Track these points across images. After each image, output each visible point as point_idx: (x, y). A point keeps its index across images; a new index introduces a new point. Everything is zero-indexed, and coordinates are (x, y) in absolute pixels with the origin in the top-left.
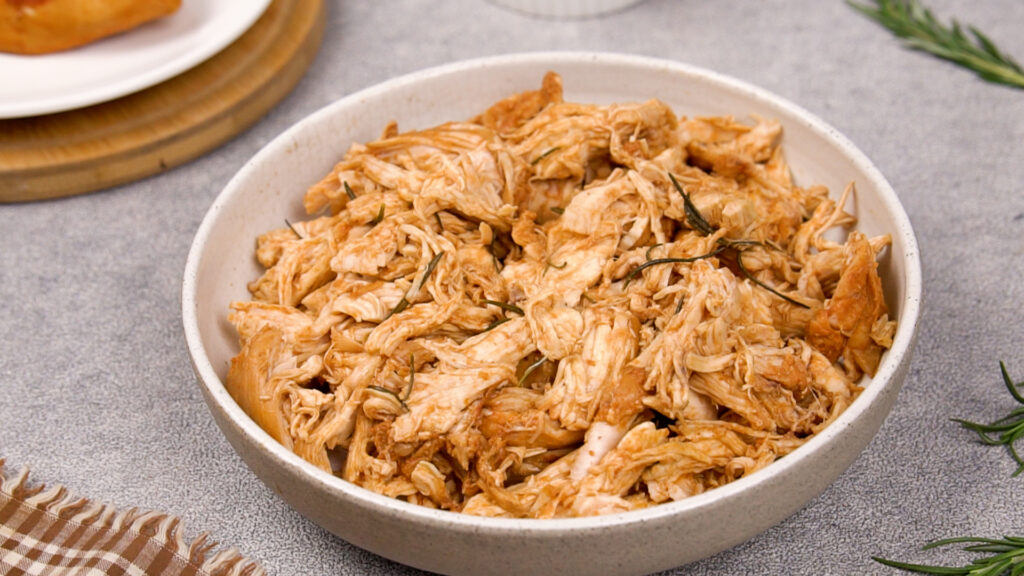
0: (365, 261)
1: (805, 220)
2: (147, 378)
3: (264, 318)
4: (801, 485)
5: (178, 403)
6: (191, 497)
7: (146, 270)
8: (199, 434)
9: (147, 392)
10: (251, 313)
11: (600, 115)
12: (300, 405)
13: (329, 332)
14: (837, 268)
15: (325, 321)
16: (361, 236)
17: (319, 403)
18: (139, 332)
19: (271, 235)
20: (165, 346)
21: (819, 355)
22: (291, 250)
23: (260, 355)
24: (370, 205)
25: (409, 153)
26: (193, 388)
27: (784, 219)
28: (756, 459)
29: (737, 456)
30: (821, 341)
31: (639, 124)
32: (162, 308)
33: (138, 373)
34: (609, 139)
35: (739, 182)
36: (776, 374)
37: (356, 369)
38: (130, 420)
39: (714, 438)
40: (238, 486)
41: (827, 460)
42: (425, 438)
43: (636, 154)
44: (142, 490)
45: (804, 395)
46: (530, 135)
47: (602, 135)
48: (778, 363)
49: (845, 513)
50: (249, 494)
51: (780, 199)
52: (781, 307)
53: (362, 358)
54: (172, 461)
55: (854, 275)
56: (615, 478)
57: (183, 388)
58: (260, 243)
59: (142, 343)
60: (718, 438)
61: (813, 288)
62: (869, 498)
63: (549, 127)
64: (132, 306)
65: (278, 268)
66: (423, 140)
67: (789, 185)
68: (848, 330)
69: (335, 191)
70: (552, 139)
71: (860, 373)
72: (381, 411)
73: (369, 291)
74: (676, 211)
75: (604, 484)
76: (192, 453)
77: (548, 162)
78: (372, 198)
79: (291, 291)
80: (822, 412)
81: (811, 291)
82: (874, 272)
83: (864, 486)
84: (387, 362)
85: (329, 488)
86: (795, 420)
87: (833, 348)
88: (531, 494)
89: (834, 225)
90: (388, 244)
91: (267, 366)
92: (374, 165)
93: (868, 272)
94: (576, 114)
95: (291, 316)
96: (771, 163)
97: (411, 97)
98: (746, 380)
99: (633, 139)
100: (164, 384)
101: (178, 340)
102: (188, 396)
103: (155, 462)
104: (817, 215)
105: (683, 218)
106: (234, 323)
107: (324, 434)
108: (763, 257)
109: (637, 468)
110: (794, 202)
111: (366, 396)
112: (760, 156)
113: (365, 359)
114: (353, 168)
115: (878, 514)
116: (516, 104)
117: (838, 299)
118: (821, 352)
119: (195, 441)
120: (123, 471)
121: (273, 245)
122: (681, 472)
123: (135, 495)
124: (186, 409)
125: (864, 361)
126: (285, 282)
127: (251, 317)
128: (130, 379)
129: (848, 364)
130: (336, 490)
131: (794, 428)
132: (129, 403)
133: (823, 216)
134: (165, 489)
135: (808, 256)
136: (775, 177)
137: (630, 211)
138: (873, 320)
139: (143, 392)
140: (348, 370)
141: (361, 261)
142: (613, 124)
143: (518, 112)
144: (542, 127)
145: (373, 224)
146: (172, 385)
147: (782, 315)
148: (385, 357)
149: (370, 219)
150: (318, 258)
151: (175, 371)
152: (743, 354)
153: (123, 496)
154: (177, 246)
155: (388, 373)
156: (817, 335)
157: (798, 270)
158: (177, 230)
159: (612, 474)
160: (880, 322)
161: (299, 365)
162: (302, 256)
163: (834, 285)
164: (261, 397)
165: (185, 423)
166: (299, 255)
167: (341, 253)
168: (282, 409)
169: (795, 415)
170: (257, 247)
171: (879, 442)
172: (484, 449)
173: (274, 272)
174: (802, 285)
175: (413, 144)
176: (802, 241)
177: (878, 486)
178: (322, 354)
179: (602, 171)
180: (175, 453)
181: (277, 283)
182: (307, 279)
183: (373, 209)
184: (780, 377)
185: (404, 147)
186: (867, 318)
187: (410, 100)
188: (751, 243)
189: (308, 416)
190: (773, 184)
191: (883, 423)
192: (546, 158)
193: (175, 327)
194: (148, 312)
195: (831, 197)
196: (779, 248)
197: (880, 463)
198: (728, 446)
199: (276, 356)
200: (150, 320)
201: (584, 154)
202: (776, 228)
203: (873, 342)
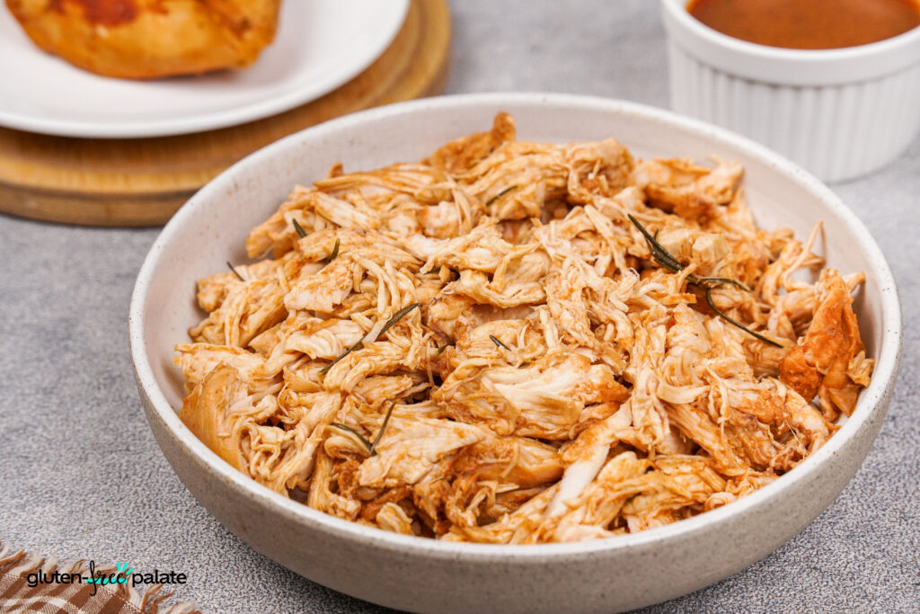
0: (320, 298)
1: (771, 262)
2: (79, 431)
3: (212, 359)
4: (787, 515)
5: (114, 455)
6: (135, 548)
7: (69, 323)
8: (139, 486)
9: (79, 444)
10: (197, 355)
11: (559, 154)
12: (260, 442)
13: (282, 373)
14: (808, 307)
15: (277, 360)
16: (315, 273)
17: (280, 440)
18: (65, 384)
19: (212, 278)
20: (96, 398)
21: (793, 393)
22: (237, 291)
23: (217, 392)
24: (324, 242)
25: (359, 192)
26: (129, 440)
27: (750, 259)
28: (737, 494)
29: (715, 491)
30: (796, 379)
31: (599, 162)
32: (89, 360)
33: (68, 426)
34: (567, 178)
35: (701, 225)
36: (751, 408)
37: (314, 407)
38: (63, 473)
39: (692, 472)
40: (185, 536)
41: (812, 490)
42: (392, 485)
43: (595, 191)
44: (83, 542)
45: (782, 431)
46: (484, 174)
47: (561, 173)
48: (753, 397)
49: (825, 557)
50: (198, 545)
51: (743, 241)
52: (752, 346)
53: (319, 396)
54: (113, 513)
55: (829, 309)
56: (596, 509)
57: (119, 440)
58: (200, 287)
59: (69, 395)
60: (697, 473)
61: (785, 329)
62: (850, 542)
63: (505, 166)
64: (55, 359)
65: (222, 310)
66: (372, 179)
67: (753, 228)
68: (824, 367)
69: (279, 232)
70: (508, 177)
71: (838, 412)
72: (343, 450)
73: (325, 328)
74: (641, 249)
75: (584, 517)
76: (133, 505)
77: (504, 202)
78: (325, 235)
79: (238, 333)
80: (800, 449)
81: (782, 331)
82: (849, 308)
83: (844, 530)
84: (347, 399)
85: (302, 519)
86: (773, 455)
87: (808, 386)
88: (507, 530)
89: (802, 266)
90: (344, 281)
91: (224, 403)
92: (325, 202)
93: (843, 307)
94: (532, 153)
95: (240, 357)
96: (732, 206)
97: (353, 140)
98: (722, 412)
99: (591, 176)
100: (97, 436)
101: (109, 392)
102: (125, 447)
103: (94, 514)
104: (784, 256)
105: (649, 256)
106: (180, 365)
107: (287, 471)
108: (734, 294)
109: (619, 499)
110: (759, 244)
111: (327, 434)
112: (721, 199)
113: (322, 397)
114: (300, 207)
115: (861, 558)
116: (464, 147)
117: (813, 335)
118: (796, 390)
119: (136, 492)
120: (60, 524)
121: (215, 288)
122: (660, 508)
123: (75, 547)
124: (123, 461)
125: (841, 400)
126: (232, 324)
127: (197, 359)
128: (60, 432)
129: (825, 404)
130: (309, 520)
131: (773, 463)
132: (61, 456)
133: (790, 257)
134: (107, 541)
135: (776, 297)
136: (739, 219)
137: (591, 249)
138: (849, 357)
139: (75, 444)
140: (304, 409)
141: (316, 298)
142: (572, 162)
143: (468, 153)
144: (498, 165)
145: (326, 261)
146: (107, 437)
147: (753, 354)
148: (345, 394)
149: (323, 256)
150: (266, 299)
151: (108, 423)
152: (717, 387)
153: (62, 549)
154: (100, 298)
155: (349, 408)
156: (792, 371)
157: (766, 311)
158: (99, 281)
159: (594, 505)
160: (857, 359)
161: (255, 404)
162: (250, 296)
163: (805, 325)
164: (220, 434)
165: (124, 475)
166: (247, 296)
167: (294, 289)
168: (240, 447)
169: (773, 450)
170: (197, 290)
171: (857, 487)
172: (448, 494)
173: (218, 315)
174: (772, 324)
175: (362, 183)
176: (769, 281)
177: (859, 530)
178: (276, 394)
179: (559, 212)
180: (115, 505)
181: (224, 324)
182: (255, 320)
183: (328, 247)
184: (755, 410)
185: (352, 186)
186: (844, 355)
187: (352, 143)
188: (721, 280)
189: (268, 454)
190: (736, 227)
191: (860, 468)
192: (503, 197)
193: (105, 379)
194: (74, 365)
195: (797, 237)
196: (748, 288)
197: (860, 508)
198: (707, 482)
199: (231, 394)
200: (77, 372)
201: (542, 194)
202: (742, 269)
203: (850, 380)
